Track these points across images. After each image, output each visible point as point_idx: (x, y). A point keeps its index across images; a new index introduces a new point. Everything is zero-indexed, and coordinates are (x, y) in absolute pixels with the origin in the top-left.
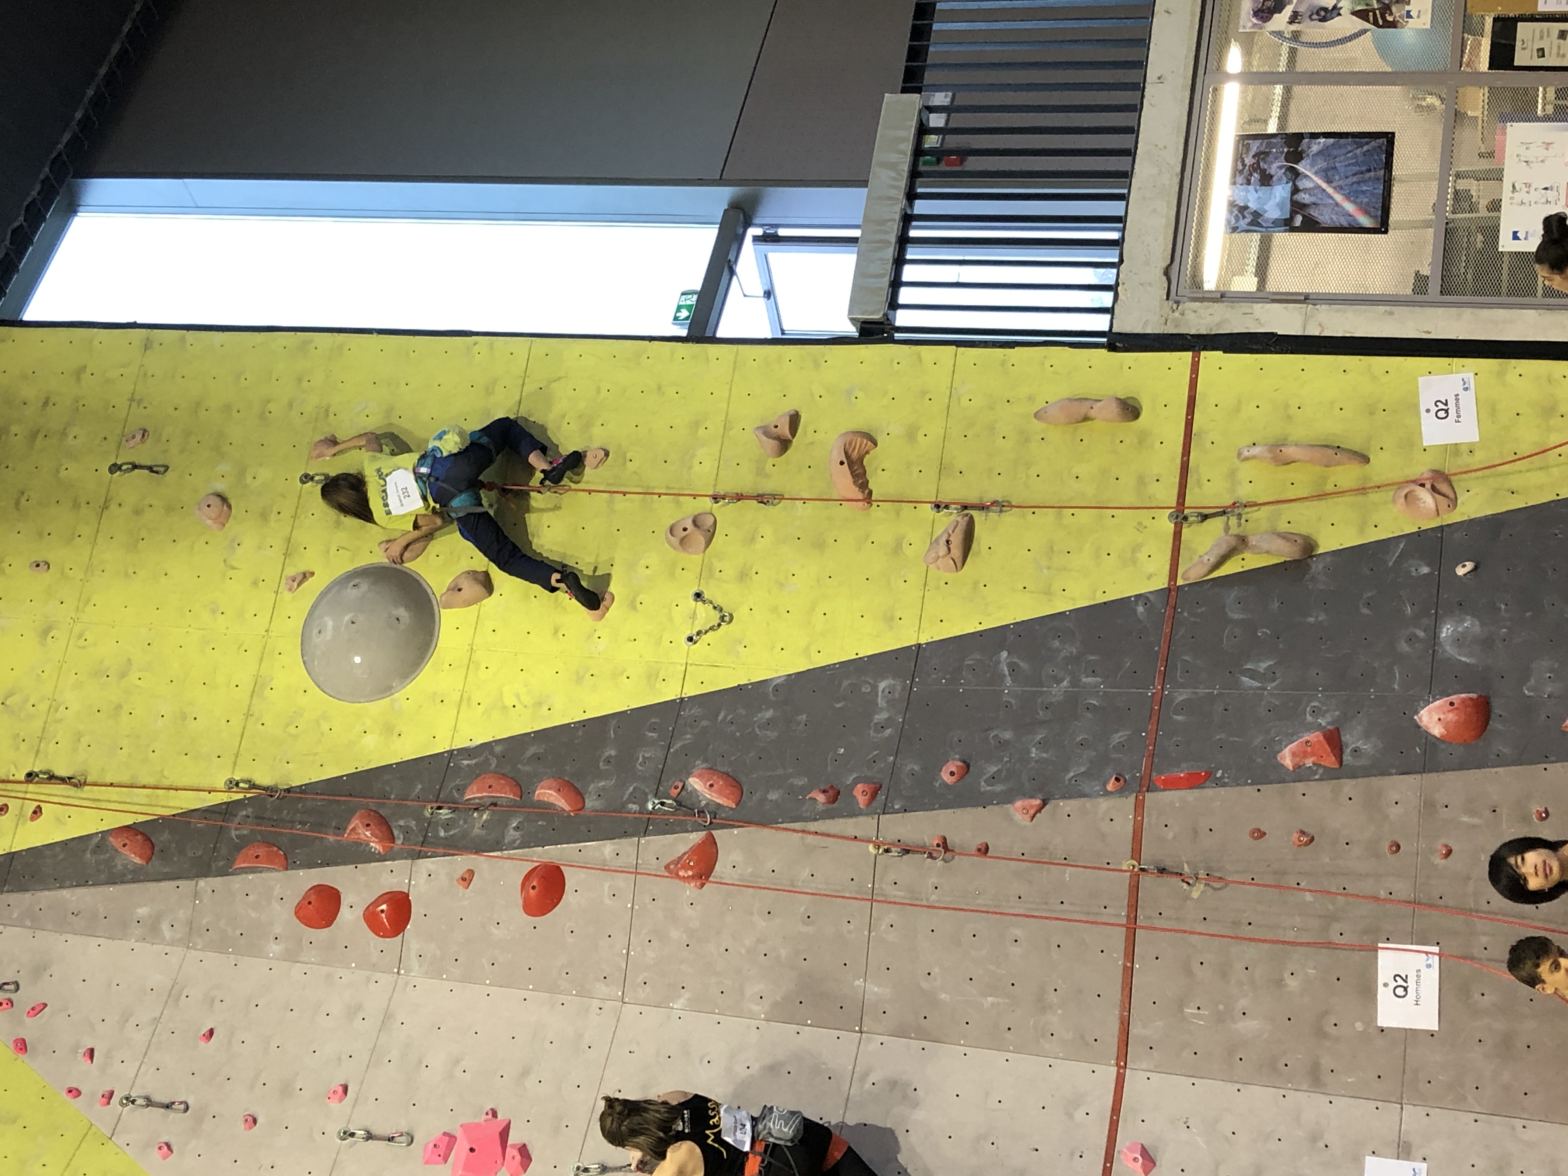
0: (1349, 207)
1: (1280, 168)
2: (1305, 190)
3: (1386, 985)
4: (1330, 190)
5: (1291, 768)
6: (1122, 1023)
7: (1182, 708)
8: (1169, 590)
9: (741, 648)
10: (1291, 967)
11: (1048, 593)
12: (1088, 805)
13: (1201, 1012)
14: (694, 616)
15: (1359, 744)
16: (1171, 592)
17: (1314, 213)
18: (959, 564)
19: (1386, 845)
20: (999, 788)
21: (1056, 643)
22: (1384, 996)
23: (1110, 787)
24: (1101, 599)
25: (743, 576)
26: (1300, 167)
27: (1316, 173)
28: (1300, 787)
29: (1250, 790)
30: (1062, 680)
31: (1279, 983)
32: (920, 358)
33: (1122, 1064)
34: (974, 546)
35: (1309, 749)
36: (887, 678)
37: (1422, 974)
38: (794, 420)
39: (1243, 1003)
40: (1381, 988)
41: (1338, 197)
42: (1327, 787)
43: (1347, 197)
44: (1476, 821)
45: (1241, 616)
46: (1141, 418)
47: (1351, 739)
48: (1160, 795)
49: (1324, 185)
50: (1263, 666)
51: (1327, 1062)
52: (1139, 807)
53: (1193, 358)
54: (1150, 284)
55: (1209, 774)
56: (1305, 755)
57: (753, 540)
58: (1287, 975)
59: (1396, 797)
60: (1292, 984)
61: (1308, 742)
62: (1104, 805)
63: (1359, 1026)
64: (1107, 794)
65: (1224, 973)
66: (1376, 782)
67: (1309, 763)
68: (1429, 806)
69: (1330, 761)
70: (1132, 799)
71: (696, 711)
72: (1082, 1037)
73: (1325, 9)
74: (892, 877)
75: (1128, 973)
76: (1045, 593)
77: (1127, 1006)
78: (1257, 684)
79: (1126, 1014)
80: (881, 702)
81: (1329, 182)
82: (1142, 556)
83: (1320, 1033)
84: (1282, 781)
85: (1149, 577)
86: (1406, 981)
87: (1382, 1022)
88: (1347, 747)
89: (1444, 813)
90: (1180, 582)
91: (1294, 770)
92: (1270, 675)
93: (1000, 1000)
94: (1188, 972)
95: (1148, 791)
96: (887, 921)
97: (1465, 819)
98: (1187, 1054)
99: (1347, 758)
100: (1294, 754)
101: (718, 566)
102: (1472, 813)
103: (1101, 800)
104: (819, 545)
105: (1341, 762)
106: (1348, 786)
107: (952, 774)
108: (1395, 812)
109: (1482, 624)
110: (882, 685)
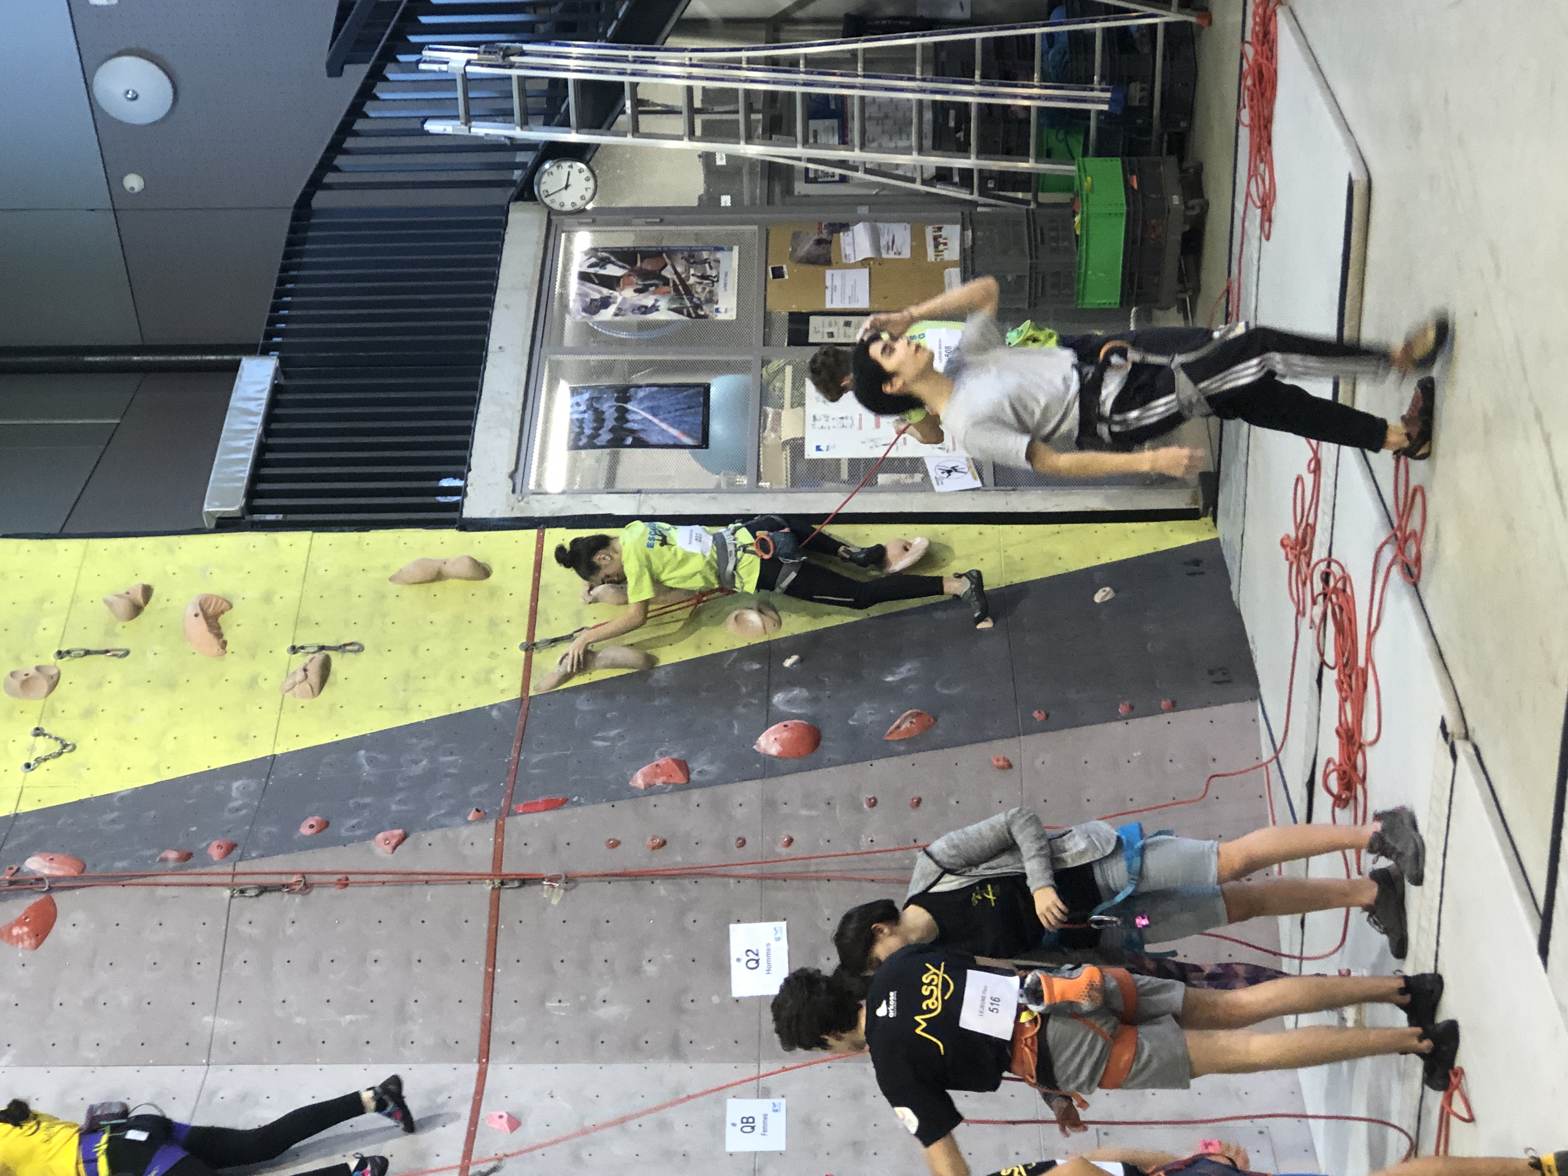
0: (674, 432)
1: (611, 407)
2: (634, 421)
3: (738, 960)
4: (656, 421)
5: (643, 787)
6: (483, 1023)
7: (537, 765)
8: (521, 700)
9: (84, 771)
10: (648, 954)
11: (405, 709)
12: (450, 834)
13: (563, 1004)
14: (32, 749)
15: (705, 767)
16: (524, 702)
17: (643, 436)
18: (316, 690)
19: (733, 841)
20: (358, 833)
21: (414, 741)
22: (738, 971)
23: (470, 818)
24: (455, 710)
25: (88, 714)
26: (629, 406)
27: (643, 410)
28: (653, 800)
29: (605, 806)
30: (421, 761)
31: (637, 970)
32: (276, 542)
33: (484, 1060)
34: (331, 678)
35: (659, 770)
36: (241, 779)
37: (771, 947)
38: (147, 591)
39: (602, 992)
40: (733, 962)
41: (664, 426)
42: (677, 797)
43: (672, 425)
44: (814, 813)
45: (591, 708)
46: (491, 577)
47: (696, 766)
48: (519, 818)
49: (650, 417)
50: (613, 733)
51: (685, 1035)
52: (500, 831)
53: (538, 533)
54: (497, 484)
55: (565, 801)
56: (656, 775)
57: (100, 685)
58: (644, 962)
59: (740, 800)
60: (650, 970)
61: (657, 765)
62: (465, 832)
63: (715, 999)
64: (469, 823)
65: (584, 965)
66: (721, 790)
67: (659, 782)
68: (769, 805)
69: (679, 778)
70: (492, 824)
71: (32, 821)
72: (444, 1042)
73: (646, 307)
74: (248, 916)
75: (490, 979)
76: (401, 709)
77: (489, 1007)
78: (607, 744)
79: (488, 1015)
80: (234, 793)
81: (655, 415)
82: (495, 677)
83: (679, 1010)
84: (635, 796)
85: (503, 691)
86: (757, 955)
87: (737, 992)
88: (693, 770)
89: (784, 810)
90: (532, 693)
91: (646, 788)
92: (621, 737)
93: (359, 1017)
94: (549, 969)
95: (508, 815)
96: (241, 957)
97: (804, 812)
98: (549, 1044)
99: (694, 776)
100: (645, 775)
101: (59, 706)
102: (810, 807)
103: (463, 828)
104: (171, 685)
105: (689, 779)
106: (696, 795)
107: (312, 826)
108: (739, 813)
109: (809, 690)
110: (236, 785)
